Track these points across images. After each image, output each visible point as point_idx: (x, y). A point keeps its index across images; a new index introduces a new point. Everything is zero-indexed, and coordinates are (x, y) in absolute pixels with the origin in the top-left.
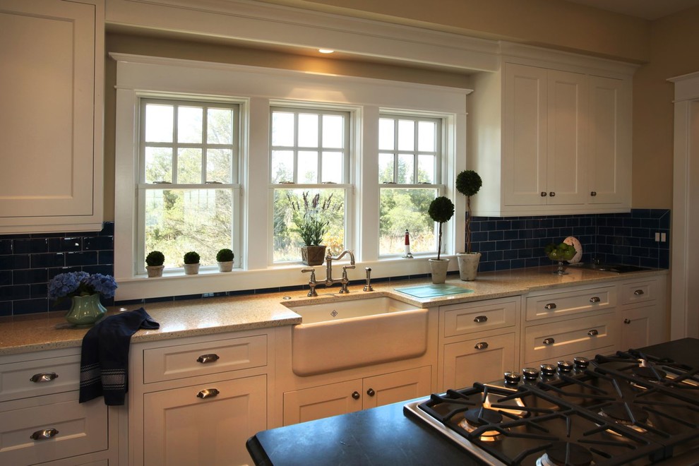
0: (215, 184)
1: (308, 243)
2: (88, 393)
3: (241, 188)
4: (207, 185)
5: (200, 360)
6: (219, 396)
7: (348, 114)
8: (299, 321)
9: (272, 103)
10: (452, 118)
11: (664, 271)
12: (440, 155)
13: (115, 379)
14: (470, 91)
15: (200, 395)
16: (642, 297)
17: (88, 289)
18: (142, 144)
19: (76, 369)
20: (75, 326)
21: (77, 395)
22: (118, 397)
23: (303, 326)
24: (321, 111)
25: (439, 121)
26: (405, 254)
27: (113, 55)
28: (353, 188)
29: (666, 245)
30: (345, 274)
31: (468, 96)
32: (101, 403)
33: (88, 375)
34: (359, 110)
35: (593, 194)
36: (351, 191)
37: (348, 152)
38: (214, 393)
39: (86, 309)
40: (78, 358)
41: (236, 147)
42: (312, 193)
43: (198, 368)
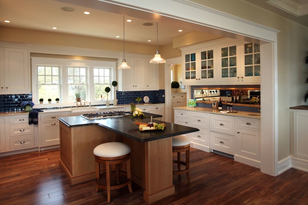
0: (55, 84)
1: (77, 97)
2: (31, 123)
3: (61, 85)
4: (52, 84)
5: (52, 118)
6: (56, 125)
7: (86, 68)
8: (72, 111)
9: (67, 66)
10: (112, 68)
11: (164, 104)
12: (110, 77)
13: (36, 120)
14: (116, 62)
15: (52, 124)
16: (158, 109)
17: (29, 105)
18: (37, 75)
19: (28, 119)
20: (26, 112)
21: (28, 123)
22: (36, 123)
23: (73, 112)
24: (79, 67)
25: (110, 69)
26: (101, 100)
27: (31, 57)
28: (88, 85)
29: (164, 98)
30: (84, 103)
31: (117, 63)
32: (33, 125)
33: (30, 119)
34: (89, 67)
35: (148, 86)
36: (87, 85)
37: (86, 77)
38: (55, 124)
39: (28, 108)
40: (28, 117)
41: (59, 76)
42: (78, 86)
43: (52, 119)
